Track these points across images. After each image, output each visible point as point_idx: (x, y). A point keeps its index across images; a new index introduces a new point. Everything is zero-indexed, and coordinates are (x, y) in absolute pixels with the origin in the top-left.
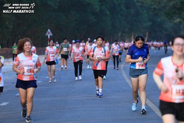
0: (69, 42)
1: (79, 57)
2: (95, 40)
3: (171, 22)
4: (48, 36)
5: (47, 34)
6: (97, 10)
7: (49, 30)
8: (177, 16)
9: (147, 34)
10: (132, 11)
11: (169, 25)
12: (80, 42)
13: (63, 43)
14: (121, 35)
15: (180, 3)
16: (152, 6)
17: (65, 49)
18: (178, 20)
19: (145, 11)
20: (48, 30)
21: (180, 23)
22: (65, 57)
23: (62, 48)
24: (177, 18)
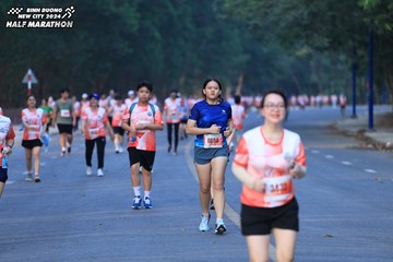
0: (74, 98)
1: (97, 129)
2: (131, 93)
3: (289, 55)
4: (27, 85)
5: (25, 81)
6: (135, 29)
7: (30, 72)
8: (303, 41)
9: (241, 79)
10: (209, 31)
11: (285, 61)
12: (98, 98)
13: (62, 100)
14: (186, 83)
15: (309, 14)
16: (250, 19)
17: (64, 113)
18: (304, 51)
19: (236, 31)
20: (27, 71)
21: (309, 56)
22: (66, 129)
23: (58, 110)
24: (302, 46)
